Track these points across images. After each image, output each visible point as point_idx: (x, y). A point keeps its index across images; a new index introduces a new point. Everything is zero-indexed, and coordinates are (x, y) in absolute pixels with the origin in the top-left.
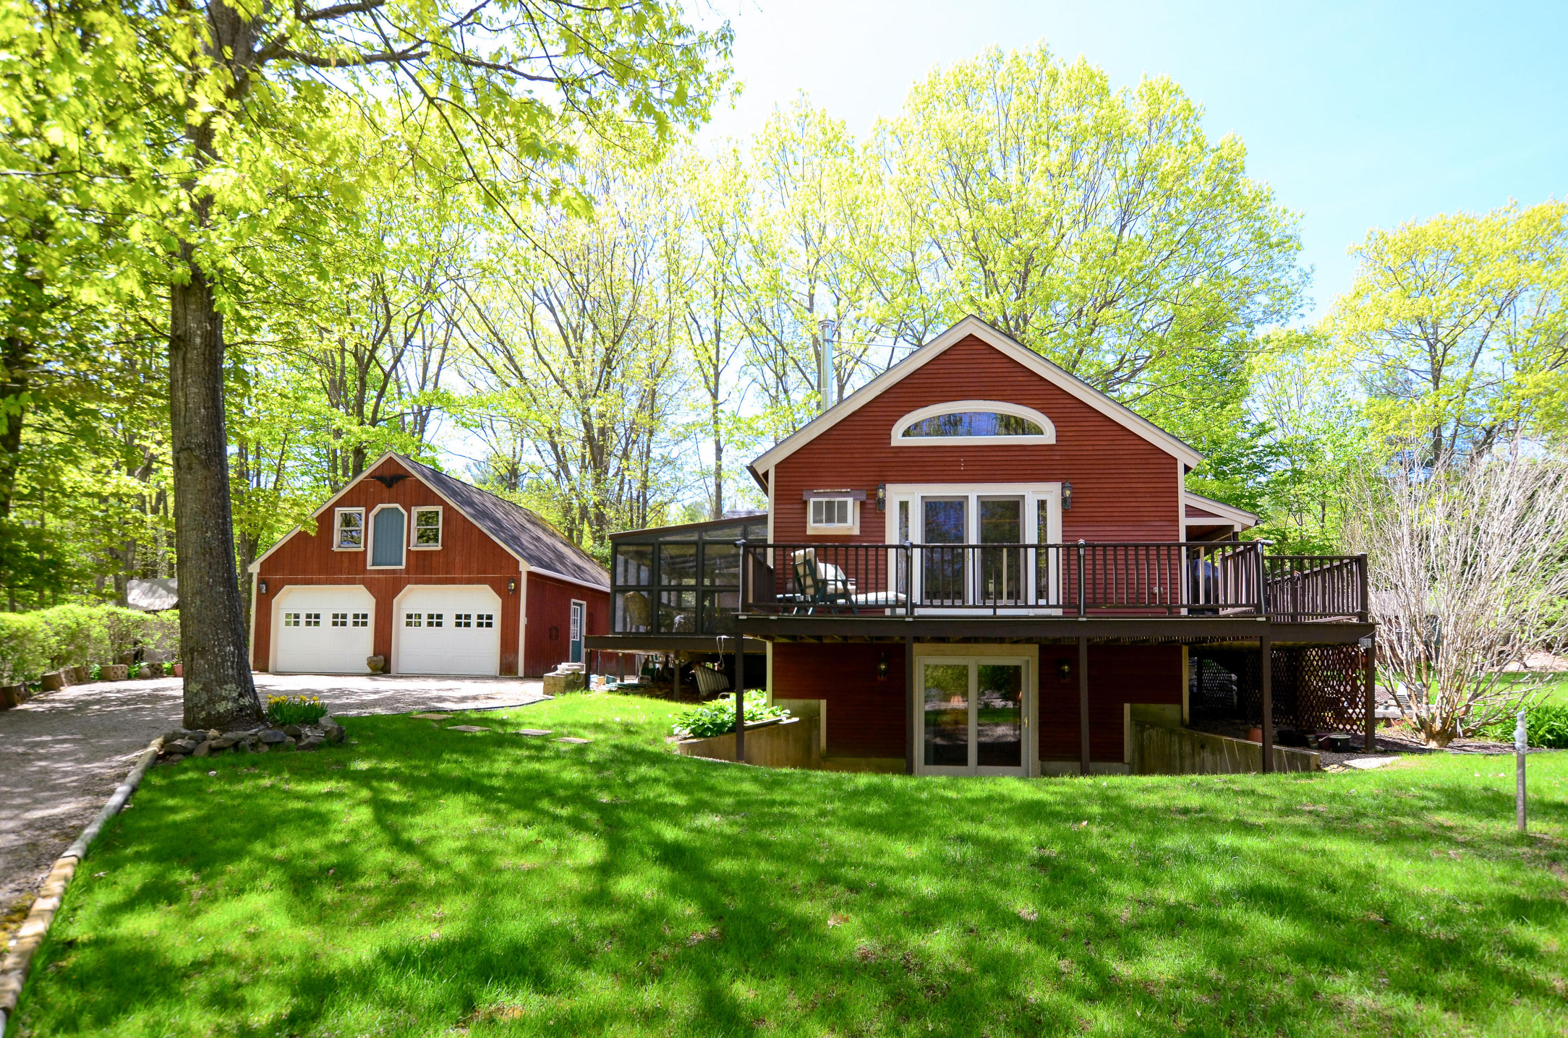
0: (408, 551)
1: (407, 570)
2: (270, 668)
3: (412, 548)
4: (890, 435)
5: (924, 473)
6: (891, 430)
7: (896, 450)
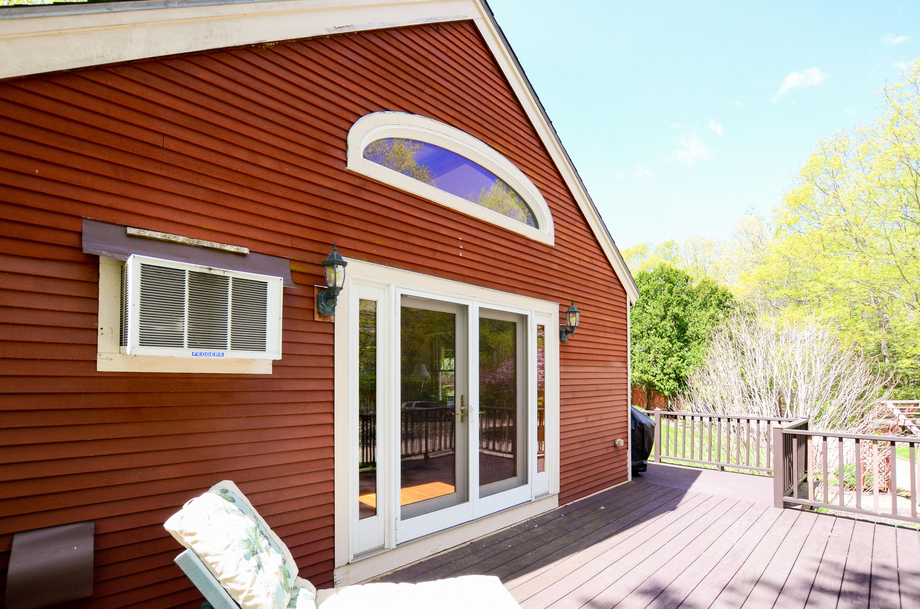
4: (346, 141)
5: (405, 247)
6: (347, 132)
7: (357, 182)
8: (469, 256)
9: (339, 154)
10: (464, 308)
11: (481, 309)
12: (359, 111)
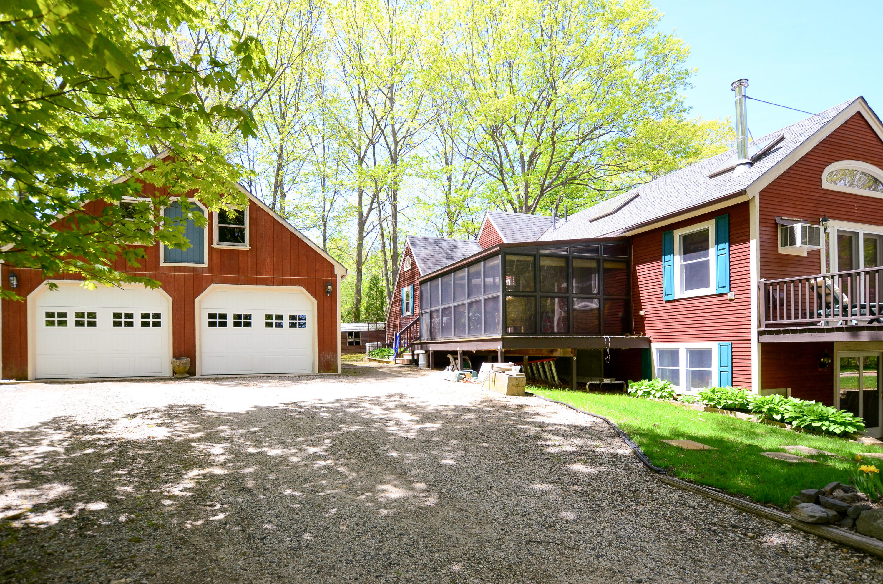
0: (211, 249)
1: (210, 268)
2: (30, 375)
3: (215, 246)
4: (821, 179)
5: (838, 212)
6: (821, 175)
7: (824, 192)
8: (859, 212)
9: (819, 184)
10: (857, 234)
11: (864, 234)
12: (823, 167)
